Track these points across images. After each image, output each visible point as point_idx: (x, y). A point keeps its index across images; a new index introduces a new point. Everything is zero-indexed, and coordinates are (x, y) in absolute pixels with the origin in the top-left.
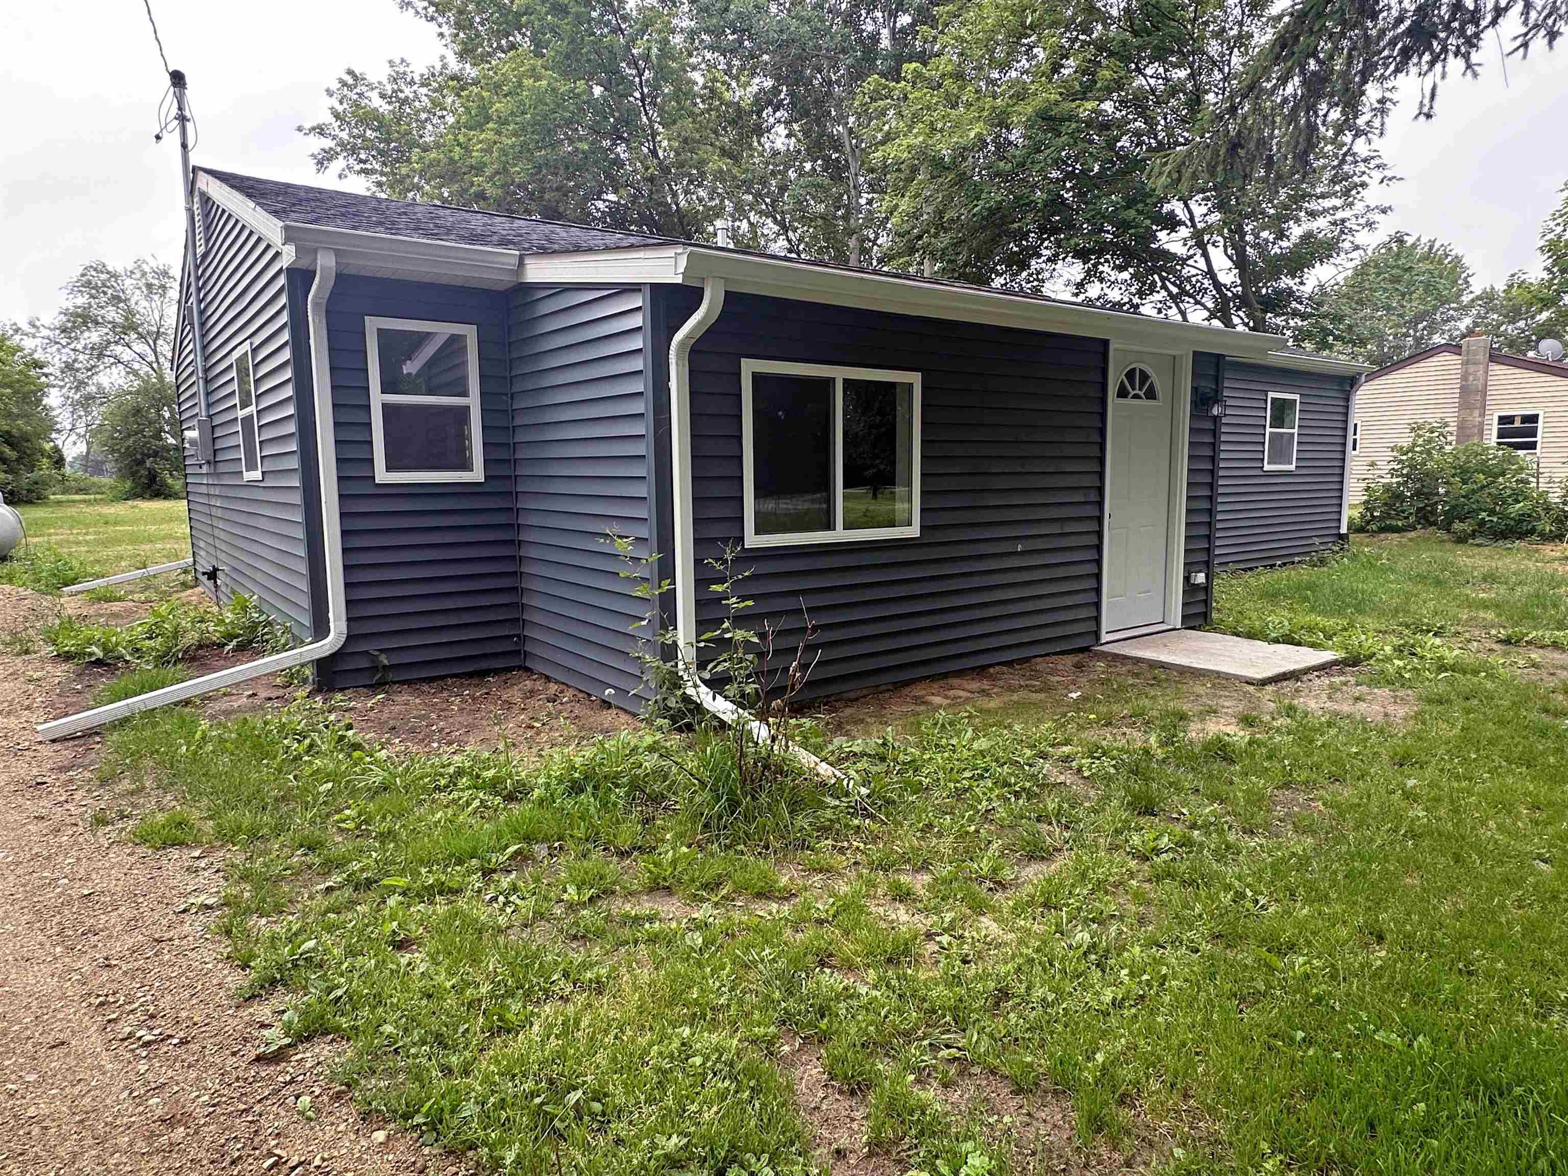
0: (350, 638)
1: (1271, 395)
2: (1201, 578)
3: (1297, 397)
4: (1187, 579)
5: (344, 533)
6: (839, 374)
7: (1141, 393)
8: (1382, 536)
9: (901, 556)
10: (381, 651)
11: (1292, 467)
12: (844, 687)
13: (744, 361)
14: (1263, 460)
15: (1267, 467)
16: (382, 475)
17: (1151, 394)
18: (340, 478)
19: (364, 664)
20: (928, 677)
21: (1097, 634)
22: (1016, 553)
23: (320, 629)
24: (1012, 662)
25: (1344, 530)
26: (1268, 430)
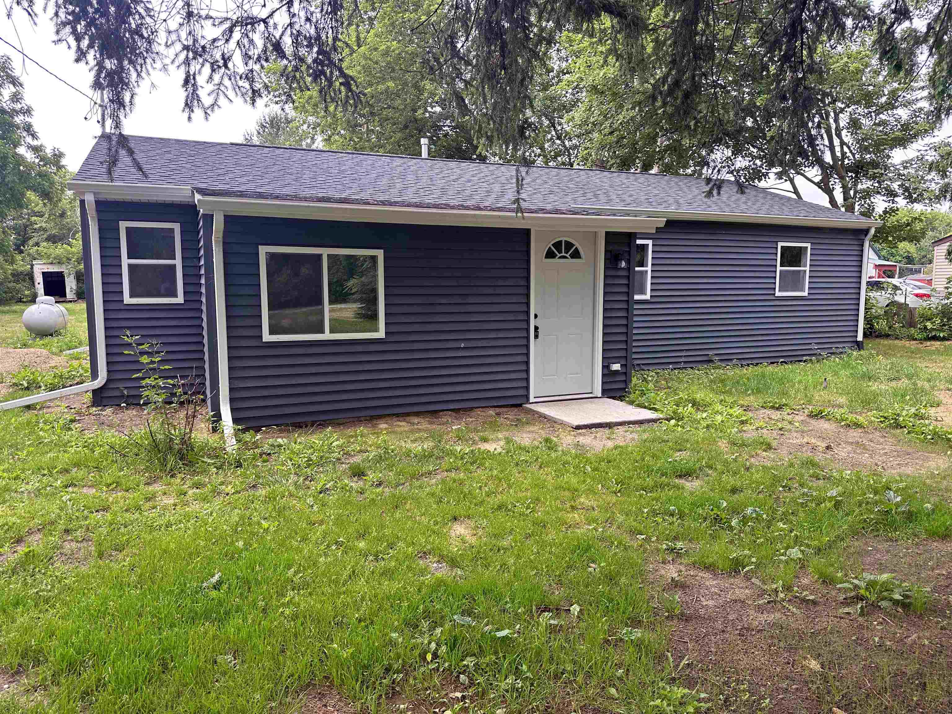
0: (109, 381)
1: (780, 244)
2: (616, 367)
3: (808, 245)
4: (606, 367)
5: (106, 328)
6: (325, 252)
7: (568, 255)
8: (928, 343)
9: (372, 348)
10: (126, 388)
11: (805, 294)
12: (335, 416)
13: (260, 247)
14: (775, 289)
15: (778, 294)
16: (127, 300)
17: (576, 255)
18: (104, 301)
19: (117, 393)
20: (394, 415)
21: (527, 397)
22: (459, 348)
23: (94, 375)
24: (459, 409)
25: (860, 338)
26: (779, 268)
